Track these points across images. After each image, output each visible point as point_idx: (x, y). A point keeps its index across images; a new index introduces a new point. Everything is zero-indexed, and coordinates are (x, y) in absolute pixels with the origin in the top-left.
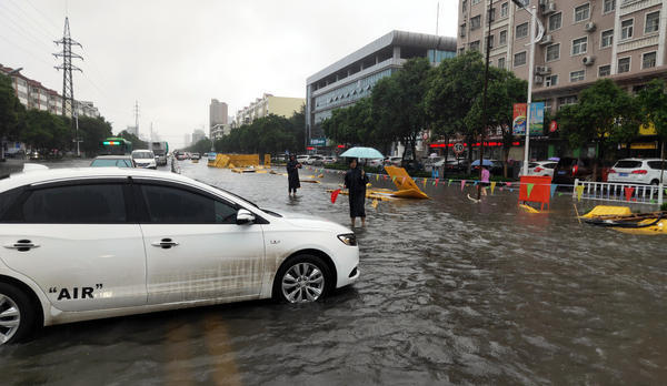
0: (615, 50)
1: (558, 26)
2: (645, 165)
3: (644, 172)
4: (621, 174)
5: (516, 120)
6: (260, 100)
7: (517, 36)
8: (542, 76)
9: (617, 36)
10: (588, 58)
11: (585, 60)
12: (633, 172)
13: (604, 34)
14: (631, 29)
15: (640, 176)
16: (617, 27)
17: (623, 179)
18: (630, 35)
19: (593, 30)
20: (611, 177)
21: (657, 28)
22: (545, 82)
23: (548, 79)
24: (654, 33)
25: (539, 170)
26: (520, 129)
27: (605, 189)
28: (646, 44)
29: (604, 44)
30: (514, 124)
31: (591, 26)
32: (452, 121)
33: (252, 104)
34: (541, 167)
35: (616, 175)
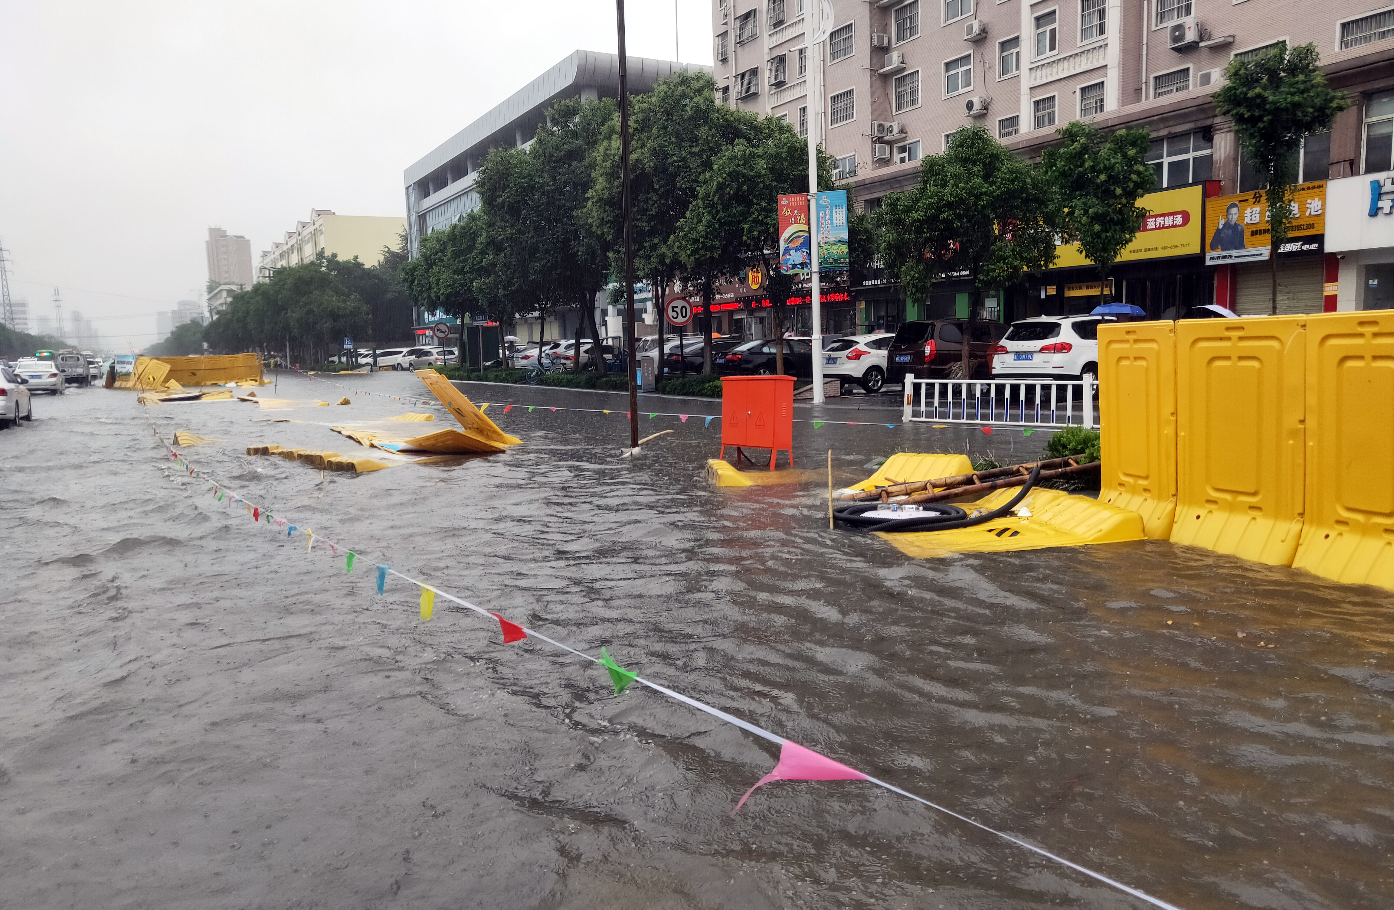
0: (1026, 80)
1: (913, 30)
2: (1067, 333)
3: (1066, 348)
4: (1019, 355)
5: (785, 235)
6: (304, 225)
7: (833, 56)
8: (890, 143)
9: (1027, 49)
10: (976, 101)
11: (970, 106)
12: (1043, 349)
13: (1004, 45)
14: (1053, 32)
15: (1057, 358)
16: (1027, 30)
17: (1023, 367)
18: (1052, 48)
19: (981, 39)
20: (1000, 363)
21: (1102, 30)
22: (897, 157)
23: (902, 150)
24: (1096, 39)
25: (858, 356)
26: (797, 257)
27: (986, 394)
28: (1084, 64)
29: (1004, 70)
30: (782, 245)
31: (976, 29)
32: (654, 247)
33: (290, 235)
34: (861, 347)
35: (1009, 358)
